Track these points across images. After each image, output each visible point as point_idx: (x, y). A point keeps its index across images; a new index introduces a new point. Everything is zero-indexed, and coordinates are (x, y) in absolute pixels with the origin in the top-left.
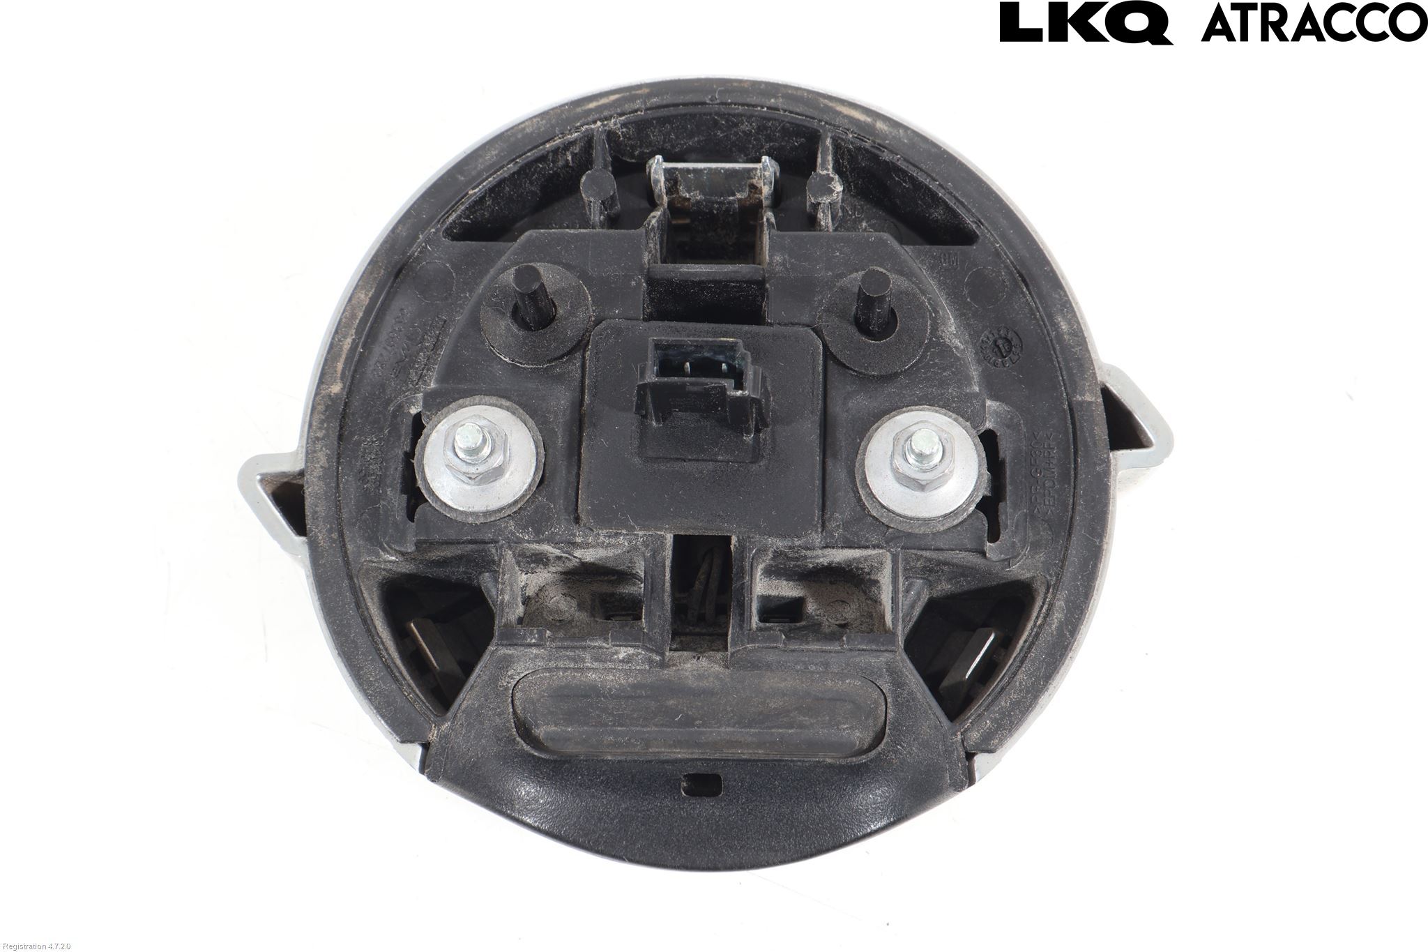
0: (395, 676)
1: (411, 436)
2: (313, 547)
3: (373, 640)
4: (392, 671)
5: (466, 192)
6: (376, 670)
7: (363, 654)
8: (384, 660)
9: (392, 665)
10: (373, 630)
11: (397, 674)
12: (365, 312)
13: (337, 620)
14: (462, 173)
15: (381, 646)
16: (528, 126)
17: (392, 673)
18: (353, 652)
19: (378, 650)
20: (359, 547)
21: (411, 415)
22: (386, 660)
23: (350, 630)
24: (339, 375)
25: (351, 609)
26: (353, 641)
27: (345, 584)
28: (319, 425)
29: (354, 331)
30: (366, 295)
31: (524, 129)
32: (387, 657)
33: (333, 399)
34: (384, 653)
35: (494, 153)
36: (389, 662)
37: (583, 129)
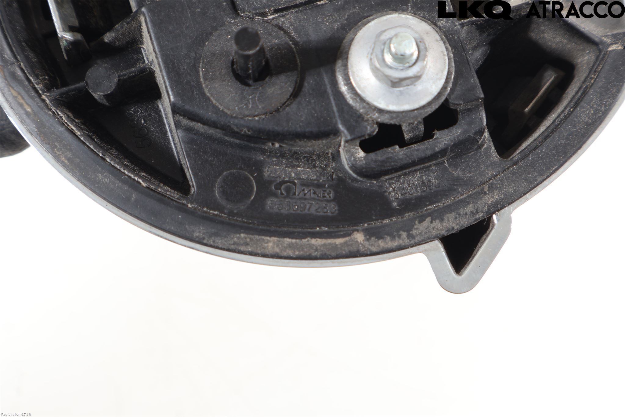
0: (582, 95)
1: (385, 149)
2: (499, 207)
3: (559, 124)
4: (578, 100)
5: (146, 190)
6: (584, 112)
7: (574, 126)
8: (572, 110)
9: (574, 101)
10: (552, 128)
11: (580, 94)
12: (284, 237)
13: (554, 159)
14: (128, 199)
15: (562, 116)
16: (65, 157)
17: (581, 99)
18: (576, 135)
19: (566, 117)
20: (487, 166)
21: (366, 156)
22: (572, 108)
23: (559, 145)
24: (347, 239)
25: (542, 151)
26: (567, 139)
27: (522, 164)
28: (397, 238)
29: (303, 240)
30: (268, 242)
31: (69, 160)
32: (569, 108)
33: (370, 234)
34: (566, 112)
35: (100, 177)
36: (572, 104)
37: (53, 109)
